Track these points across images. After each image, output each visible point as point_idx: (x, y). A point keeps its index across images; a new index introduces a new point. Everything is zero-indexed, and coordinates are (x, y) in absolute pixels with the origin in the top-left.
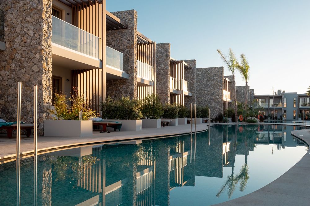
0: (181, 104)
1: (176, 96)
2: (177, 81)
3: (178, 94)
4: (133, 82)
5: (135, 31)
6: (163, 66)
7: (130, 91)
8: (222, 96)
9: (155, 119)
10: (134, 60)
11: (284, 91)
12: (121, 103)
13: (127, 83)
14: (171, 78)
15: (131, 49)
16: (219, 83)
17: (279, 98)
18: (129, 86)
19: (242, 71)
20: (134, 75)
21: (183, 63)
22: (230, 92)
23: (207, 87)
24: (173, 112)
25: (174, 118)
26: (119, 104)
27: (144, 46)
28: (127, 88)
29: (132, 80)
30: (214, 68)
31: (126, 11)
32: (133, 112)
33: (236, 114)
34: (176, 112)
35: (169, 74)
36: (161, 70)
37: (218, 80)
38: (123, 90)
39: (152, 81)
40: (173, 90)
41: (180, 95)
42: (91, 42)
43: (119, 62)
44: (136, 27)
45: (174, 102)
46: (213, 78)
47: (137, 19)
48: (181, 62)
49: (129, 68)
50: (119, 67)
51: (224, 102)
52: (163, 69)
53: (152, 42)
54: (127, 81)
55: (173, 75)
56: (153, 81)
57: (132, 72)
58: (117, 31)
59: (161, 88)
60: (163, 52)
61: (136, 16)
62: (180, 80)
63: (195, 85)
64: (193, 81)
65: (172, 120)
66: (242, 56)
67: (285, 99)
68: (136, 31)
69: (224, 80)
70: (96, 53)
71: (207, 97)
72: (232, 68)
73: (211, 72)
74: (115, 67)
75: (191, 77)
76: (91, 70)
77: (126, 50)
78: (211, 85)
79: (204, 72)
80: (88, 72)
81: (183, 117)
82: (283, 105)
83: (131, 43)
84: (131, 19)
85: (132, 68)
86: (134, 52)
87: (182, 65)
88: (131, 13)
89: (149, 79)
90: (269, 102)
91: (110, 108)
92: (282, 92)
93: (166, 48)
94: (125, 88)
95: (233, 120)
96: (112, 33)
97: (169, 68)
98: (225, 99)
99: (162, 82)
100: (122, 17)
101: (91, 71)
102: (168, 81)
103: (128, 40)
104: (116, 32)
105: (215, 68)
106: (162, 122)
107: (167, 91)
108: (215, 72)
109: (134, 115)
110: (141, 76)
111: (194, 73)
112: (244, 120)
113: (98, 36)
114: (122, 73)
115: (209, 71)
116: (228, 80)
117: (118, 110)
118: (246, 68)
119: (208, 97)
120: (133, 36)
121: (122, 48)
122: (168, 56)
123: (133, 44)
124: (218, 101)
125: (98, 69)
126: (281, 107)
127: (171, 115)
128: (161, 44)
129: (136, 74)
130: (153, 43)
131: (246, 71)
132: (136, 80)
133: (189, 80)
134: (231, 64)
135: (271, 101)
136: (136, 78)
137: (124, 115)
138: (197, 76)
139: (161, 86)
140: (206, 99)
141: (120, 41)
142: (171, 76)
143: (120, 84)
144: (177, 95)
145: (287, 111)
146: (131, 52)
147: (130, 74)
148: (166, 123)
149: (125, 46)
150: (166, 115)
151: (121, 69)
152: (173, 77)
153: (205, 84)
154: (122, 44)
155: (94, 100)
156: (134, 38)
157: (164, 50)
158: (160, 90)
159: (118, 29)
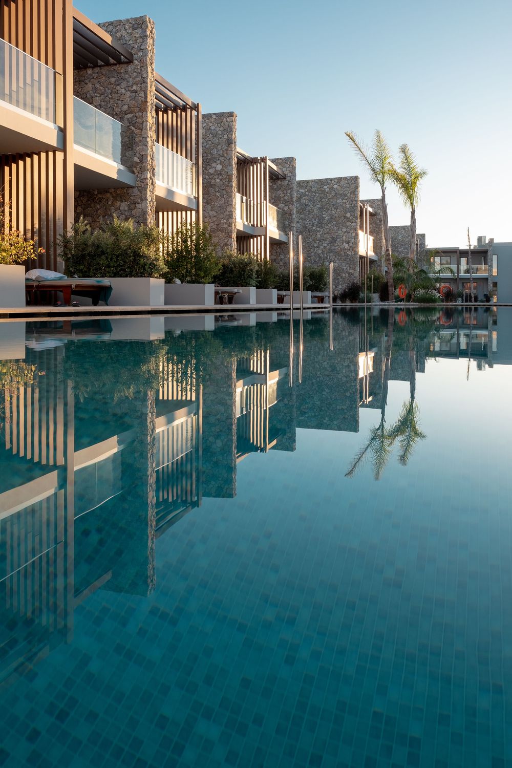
0: (263, 257)
1: (252, 240)
2: (252, 205)
3: (256, 236)
4: (146, 194)
5: (149, 69)
6: (219, 167)
7: (137, 215)
8: (356, 244)
9: (199, 282)
10: (149, 140)
11: (492, 240)
12: (113, 238)
13: (132, 198)
14: (238, 196)
15: (140, 114)
16: (348, 215)
17: (481, 254)
18: (136, 203)
19: (403, 186)
20: (149, 177)
21: (265, 163)
22: (374, 237)
23: (320, 224)
24: (244, 272)
25: (247, 285)
26: (107, 238)
27: (175, 114)
28: (130, 209)
29: (143, 189)
30: (336, 181)
31: (128, 20)
32: (141, 256)
33: (391, 282)
34: (251, 270)
35: (234, 185)
36: (216, 177)
37: (348, 206)
38: (122, 214)
39: (193, 197)
40: (244, 224)
41: (259, 238)
42: (36, 84)
43: (111, 142)
44: (151, 59)
45: (247, 251)
46: (334, 203)
47: (153, 41)
48: (263, 160)
49: (136, 159)
50: (111, 155)
51: (361, 257)
52: (220, 174)
53: (193, 103)
54: (130, 191)
55: (244, 189)
56: (195, 197)
57: (143, 170)
58: (105, 70)
59: (215, 219)
60: (220, 132)
61: (151, 32)
62: (259, 202)
63: (294, 216)
64: (290, 206)
65: (241, 291)
66: (404, 150)
67: (495, 257)
68: (153, 70)
69: (361, 207)
70: (47, 109)
71: (322, 247)
72: (380, 177)
73: (332, 188)
74: (99, 154)
75: (286, 198)
76: (36, 154)
77: (128, 116)
78: (332, 218)
79: (313, 189)
80: (28, 160)
81: (267, 287)
82: (491, 270)
83: (140, 100)
84: (140, 40)
85: (143, 158)
86: (147, 121)
87: (265, 168)
88: (140, 24)
89: (187, 191)
90: (459, 263)
91: (84, 249)
92: (487, 241)
93: (227, 124)
94: (126, 209)
95: (384, 297)
96: (95, 76)
97: (235, 172)
98: (362, 251)
99: (217, 204)
100: (118, 35)
101: (36, 157)
102: (232, 201)
103: (132, 92)
104: (104, 73)
105: (340, 179)
106: (216, 293)
107: (230, 225)
108: (339, 188)
109: (145, 264)
110: (168, 183)
111: (291, 189)
112: (409, 298)
113: (54, 67)
114: (119, 170)
115: (325, 187)
116: (370, 209)
117: (103, 253)
118: (413, 177)
119: (325, 247)
120: (144, 81)
121: (117, 110)
122: (230, 142)
123: (146, 102)
124: (348, 255)
125: (54, 150)
126: (485, 275)
127: (238, 277)
128: (214, 114)
129: (154, 176)
130: (195, 107)
131: (411, 186)
132: (153, 189)
133: (281, 205)
134: (377, 166)
135: (463, 261)
136: (152, 184)
137: (118, 266)
138: (299, 199)
139: (215, 214)
140: (320, 252)
141: (113, 95)
142: (239, 192)
143: (115, 199)
144: (253, 237)
145: (498, 284)
146: (140, 121)
147: (140, 175)
148: (226, 295)
149: (126, 107)
150: (228, 278)
151: (114, 161)
152: (243, 195)
153: (317, 217)
154: (119, 102)
155: (44, 231)
156: (147, 86)
157: (222, 129)
158: (212, 224)
159: (108, 64)
